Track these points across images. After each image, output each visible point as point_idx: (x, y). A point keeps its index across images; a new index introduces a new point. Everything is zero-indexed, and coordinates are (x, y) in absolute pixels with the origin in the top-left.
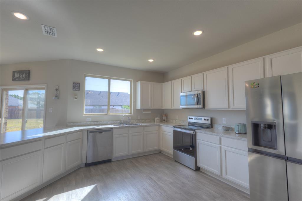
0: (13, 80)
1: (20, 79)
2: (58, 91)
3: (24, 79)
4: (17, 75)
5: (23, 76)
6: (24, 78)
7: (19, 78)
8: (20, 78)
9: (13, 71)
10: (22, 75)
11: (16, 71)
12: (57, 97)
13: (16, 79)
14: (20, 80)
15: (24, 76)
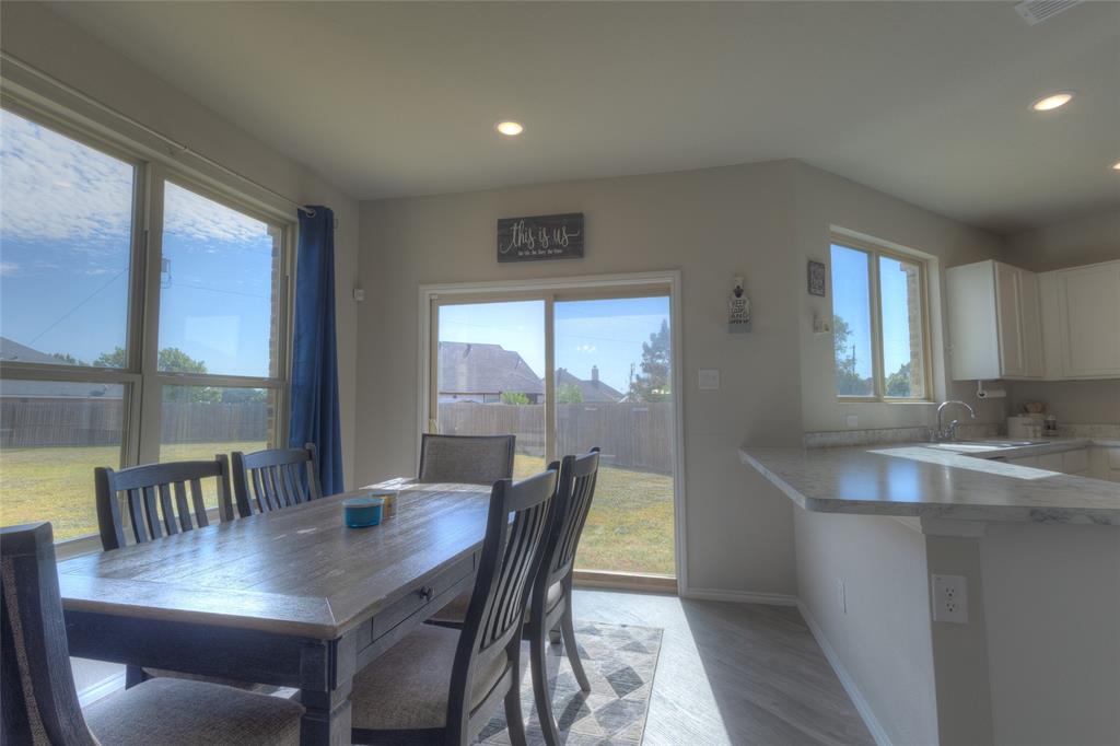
0: (502, 258)
1: (541, 252)
2: (743, 297)
3: (560, 251)
4: (521, 237)
5: (557, 239)
6: (559, 247)
7: (536, 249)
8: (538, 246)
9: (500, 222)
10: (549, 233)
11: (517, 220)
12: (740, 321)
13: (521, 254)
14: (539, 257)
15: (560, 237)
